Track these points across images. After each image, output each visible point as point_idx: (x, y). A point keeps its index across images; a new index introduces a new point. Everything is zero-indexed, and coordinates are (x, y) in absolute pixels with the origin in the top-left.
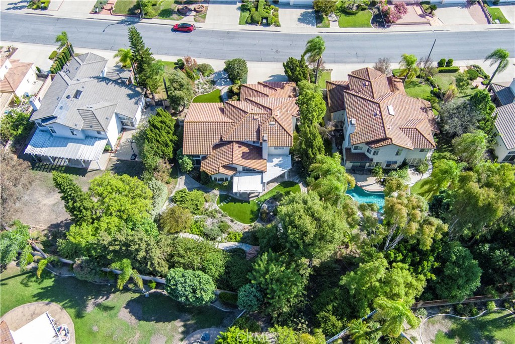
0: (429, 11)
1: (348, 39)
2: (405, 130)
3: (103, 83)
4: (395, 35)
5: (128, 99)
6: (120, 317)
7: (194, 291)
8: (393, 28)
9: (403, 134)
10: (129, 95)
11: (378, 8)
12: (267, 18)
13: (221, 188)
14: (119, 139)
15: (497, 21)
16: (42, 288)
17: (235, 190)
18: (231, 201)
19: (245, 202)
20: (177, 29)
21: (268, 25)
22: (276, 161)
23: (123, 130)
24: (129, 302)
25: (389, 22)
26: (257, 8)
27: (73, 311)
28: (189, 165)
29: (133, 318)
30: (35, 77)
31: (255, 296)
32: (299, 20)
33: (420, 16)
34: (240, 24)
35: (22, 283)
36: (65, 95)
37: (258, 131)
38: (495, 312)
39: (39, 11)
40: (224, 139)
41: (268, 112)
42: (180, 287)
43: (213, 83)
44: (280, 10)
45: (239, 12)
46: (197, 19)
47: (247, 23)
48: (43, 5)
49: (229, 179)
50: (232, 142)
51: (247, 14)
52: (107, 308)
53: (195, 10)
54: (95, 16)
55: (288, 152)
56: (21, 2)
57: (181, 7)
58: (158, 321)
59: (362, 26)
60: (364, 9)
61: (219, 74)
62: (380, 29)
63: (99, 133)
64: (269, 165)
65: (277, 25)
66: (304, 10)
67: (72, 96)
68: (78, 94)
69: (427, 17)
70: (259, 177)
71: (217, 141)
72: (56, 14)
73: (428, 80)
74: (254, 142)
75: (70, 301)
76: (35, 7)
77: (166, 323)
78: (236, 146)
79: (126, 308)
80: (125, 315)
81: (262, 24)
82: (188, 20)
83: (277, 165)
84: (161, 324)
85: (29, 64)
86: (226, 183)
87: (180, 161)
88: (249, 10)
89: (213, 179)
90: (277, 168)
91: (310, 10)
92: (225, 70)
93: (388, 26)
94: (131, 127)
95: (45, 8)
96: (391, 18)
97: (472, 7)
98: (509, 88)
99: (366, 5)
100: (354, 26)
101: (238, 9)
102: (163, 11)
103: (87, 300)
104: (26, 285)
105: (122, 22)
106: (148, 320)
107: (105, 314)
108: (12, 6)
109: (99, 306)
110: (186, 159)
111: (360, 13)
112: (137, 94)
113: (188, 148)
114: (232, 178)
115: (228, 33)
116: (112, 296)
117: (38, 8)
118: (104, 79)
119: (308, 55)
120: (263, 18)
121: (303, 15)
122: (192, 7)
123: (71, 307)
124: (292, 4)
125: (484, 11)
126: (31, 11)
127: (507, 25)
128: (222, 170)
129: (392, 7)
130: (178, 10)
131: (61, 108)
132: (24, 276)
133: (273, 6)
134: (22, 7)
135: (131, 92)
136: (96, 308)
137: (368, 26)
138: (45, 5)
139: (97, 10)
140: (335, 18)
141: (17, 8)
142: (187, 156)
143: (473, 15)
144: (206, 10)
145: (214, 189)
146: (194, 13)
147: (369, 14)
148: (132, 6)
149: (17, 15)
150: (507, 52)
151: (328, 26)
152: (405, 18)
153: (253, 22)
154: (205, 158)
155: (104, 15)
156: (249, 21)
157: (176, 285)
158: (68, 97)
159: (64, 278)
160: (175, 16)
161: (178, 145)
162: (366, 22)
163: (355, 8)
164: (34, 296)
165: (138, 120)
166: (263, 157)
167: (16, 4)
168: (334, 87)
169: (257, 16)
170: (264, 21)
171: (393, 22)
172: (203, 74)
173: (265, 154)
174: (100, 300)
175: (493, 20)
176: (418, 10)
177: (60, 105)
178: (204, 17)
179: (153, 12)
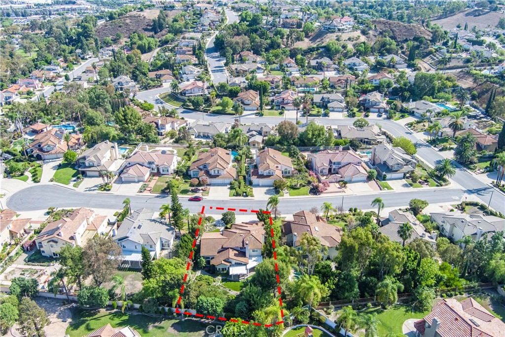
0: (344, 185)
1: (295, 202)
2: (325, 238)
3: (153, 223)
4: (324, 199)
5: (167, 231)
6: (168, 331)
7: (212, 306)
8: (322, 195)
9: (324, 240)
10: (167, 229)
11: (313, 185)
12: (246, 193)
13: (222, 275)
14: (161, 254)
15: (386, 189)
16: (122, 320)
17: (231, 273)
18: (229, 281)
19: (237, 281)
20: (191, 200)
21: (247, 196)
22: (254, 259)
23: (162, 249)
24: (173, 324)
25: (319, 192)
26: (239, 188)
27: (141, 330)
28: (204, 262)
29: (176, 331)
30: (107, 224)
31: (245, 306)
32: (265, 193)
33: (339, 188)
34: (230, 196)
35: (110, 319)
36: (133, 227)
37: (243, 242)
38: (372, 308)
39: (105, 192)
40: (224, 247)
41: (248, 232)
42: (204, 304)
43: (215, 225)
44: (253, 188)
45: (229, 190)
46: (204, 194)
47: (234, 195)
48: (108, 188)
49: (227, 269)
50: (228, 248)
51: (234, 191)
52: (160, 328)
53: (202, 190)
54: (141, 194)
55: (261, 253)
56: (94, 187)
57: (193, 188)
58: (190, 331)
59: (304, 195)
60: (304, 186)
61: (218, 221)
62: (315, 196)
63: (151, 247)
64: (250, 261)
65: (253, 196)
66: (268, 188)
67: (136, 228)
68: (139, 227)
69: (343, 188)
70: (244, 267)
71: (220, 248)
72: (116, 193)
73: (343, 219)
74: (241, 248)
75: (138, 326)
76: (103, 189)
77: (195, 333)
78: (231, 250)
79: (171, 327)
80: (171, 330)
81: (243, 196)
82: (199, 194)
83: (254, 261)
84: (192, 333)
85: (105, 216)
86: (225, 272)
87: (199, 260)
88: (235, 189)
89: (218, 269)
90: (255, 262)
91: (272, 188)
92: (222, 219)
93: (319, 194)
94: (167, 248)
95: (109, 190)
96: (320, 189)
97: (370, 182)
98: (388, 219)
99: (305, 184)
100: (299, 195)
101: (229, 188)
102: (183, 190)
103: (148, 324)
104: (112, 319)
105: (157, 197)
106: (184, 331)
107: (159, 330)
108: (87, 189)
109: (156, 327)
110: (202, 258)
111: (302, 188)
112: (172, 229)
113: (203, 252)
114: (229, 268)
115: (223, 201)
116: (163, 322)
117: (105, 190)
118: (154, 220)
119: (270, 205)
120: (243, 193)
121: (267, 190)
122: (200, 188)
123: (139, 328)
124: (260, 185)
125: (377, 184)
126: (100, 192)
127: (392, 191)
128: (223, 262)
129: (321, 185)
130: (192, 190)
131: (131, 233)
132: (111, 316)
133: (249, 186)
134: (94, 190)
135: (168, 228)
136: (154, 328)
137: (307, 194)
138: (109, 188)
139: (142, 190)
140: (287, 191)
141: (91, 190)
142: (203, 257)
143: (370, 186)
144: (209, 190)
145: (218, 276)
146: (201, 191)
147: (308, 188)
148: (163, 188)
149: (91, 194)
150: (381, 198)
151: (283, 196)
152: (329, 189)
153: (238, 195)
154: (213, 258)
155: (146, 193)
156: (235, 194)
157: (202, 304)
158: (134, 228)
159: (135, 315)
160: (190, 193)
161: (198, 251)
162: (306, 193)
163: (298, 186)
164: (117, 324)
165: (172, 244)
166: (247, 256)
167: (90, 188)
168: (286, 223)
169: (240, 191)
170: (244, 194)
171: (322, 192)
172: (209, 221)
173: (247, 255)
174: (157, 324)
175: (383, 188)
176: (338, 185)
177: (130, 231)
178: (208, 193)
179: (177, 191)
